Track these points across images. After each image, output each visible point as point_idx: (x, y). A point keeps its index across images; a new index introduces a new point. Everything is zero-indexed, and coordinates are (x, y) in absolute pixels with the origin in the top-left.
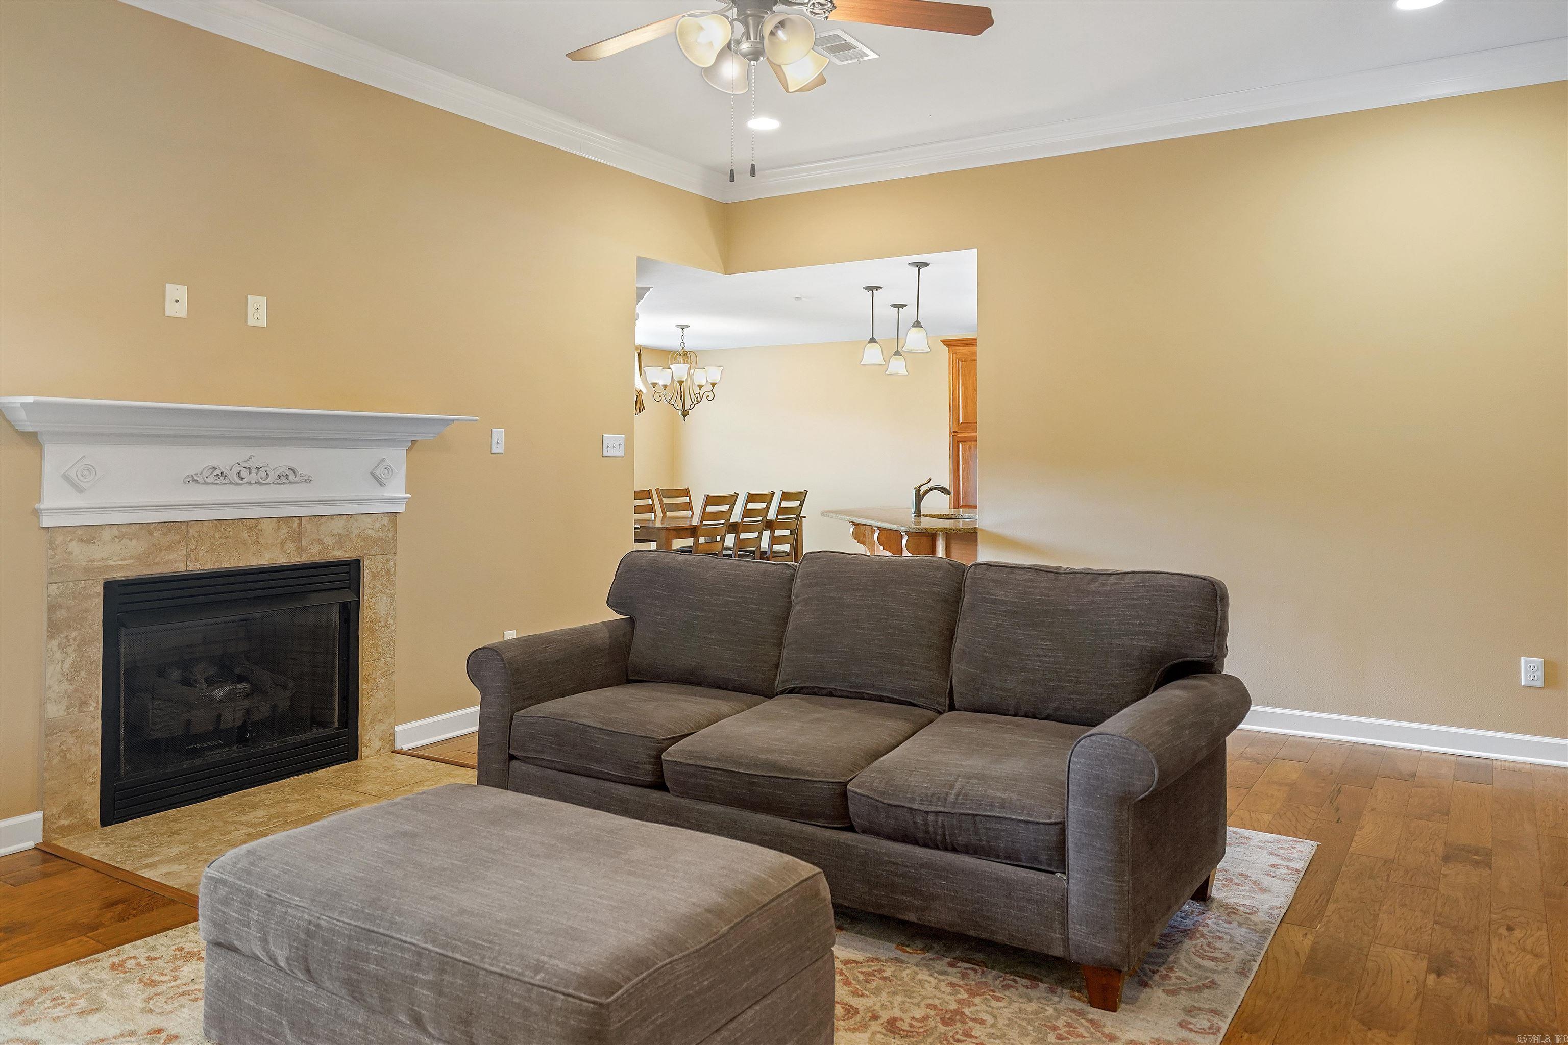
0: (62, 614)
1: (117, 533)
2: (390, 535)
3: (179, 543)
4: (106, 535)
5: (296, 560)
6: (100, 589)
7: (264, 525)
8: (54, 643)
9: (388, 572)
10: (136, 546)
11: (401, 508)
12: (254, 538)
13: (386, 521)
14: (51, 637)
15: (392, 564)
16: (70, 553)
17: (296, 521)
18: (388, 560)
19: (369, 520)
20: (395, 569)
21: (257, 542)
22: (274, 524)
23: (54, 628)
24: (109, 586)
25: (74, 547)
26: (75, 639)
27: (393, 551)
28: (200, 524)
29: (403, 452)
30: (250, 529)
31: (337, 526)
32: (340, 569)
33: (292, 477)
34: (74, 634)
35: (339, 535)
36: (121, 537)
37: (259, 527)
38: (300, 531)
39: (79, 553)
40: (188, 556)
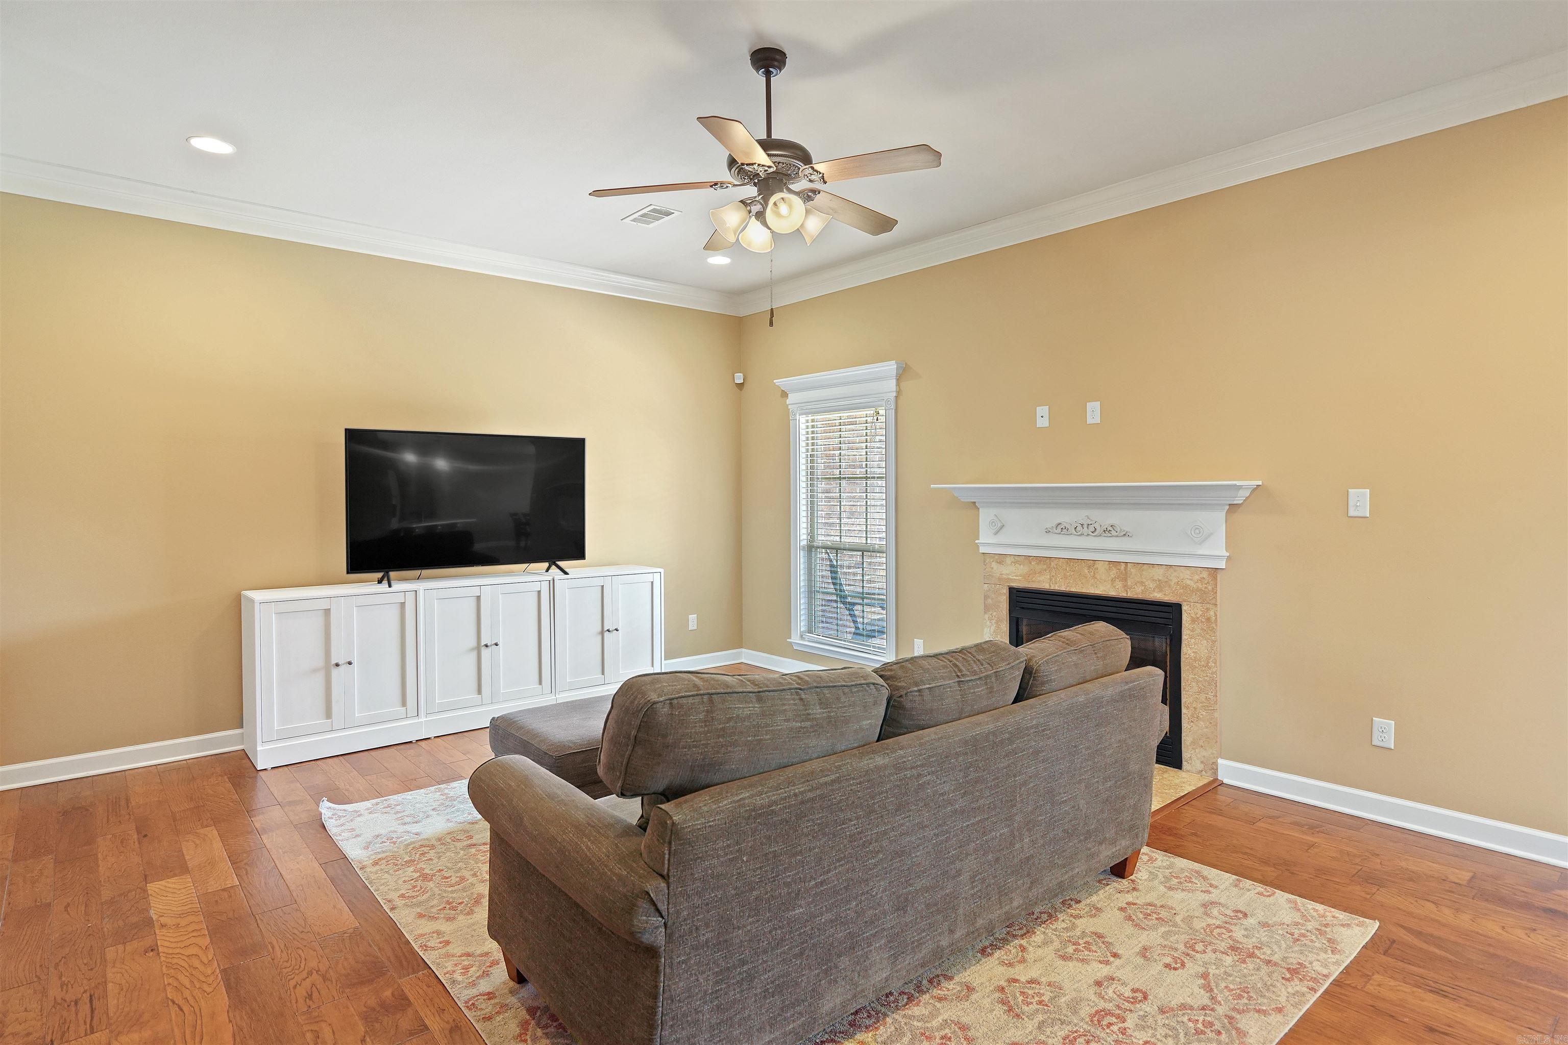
0: (989, 601)
1: (1013, 560)
2: (1210, 588)
3: (1046, 570)
4: (1009, 560)
5: (1123, 594)
6: (1006, 591)
7: (1099, 565)
8: (987, 616)
9: (1208, 620)
10: (1023, 569)
11: (1222, 565)
12: (1092, 574)
13: (1205, 574)
14: (985, 613)
15: (1212, 613)
16: (992, 568)
17: (1123, 566)
18: (1208, 609)
19: (1188, 572)
20: (1216, 618)
21: (1094, 577)
22: (1106, 565)
23: (987, 609)
24: (1011, 589)
25: (994, 565)
26: (995, 616)
27: (1213, 601)
28: (1057, 560)
29: (1222, 515)
30: (1089, 567)
31: (1158, 573)
32: (1166, 609)
33: (1114, 533)
34: (995, 614)
35: (1159, 580)
36: (1015, 563)
37: (1095, 567)
38: (1126, 573)
39: (998, 570)
40: (1051, 579)
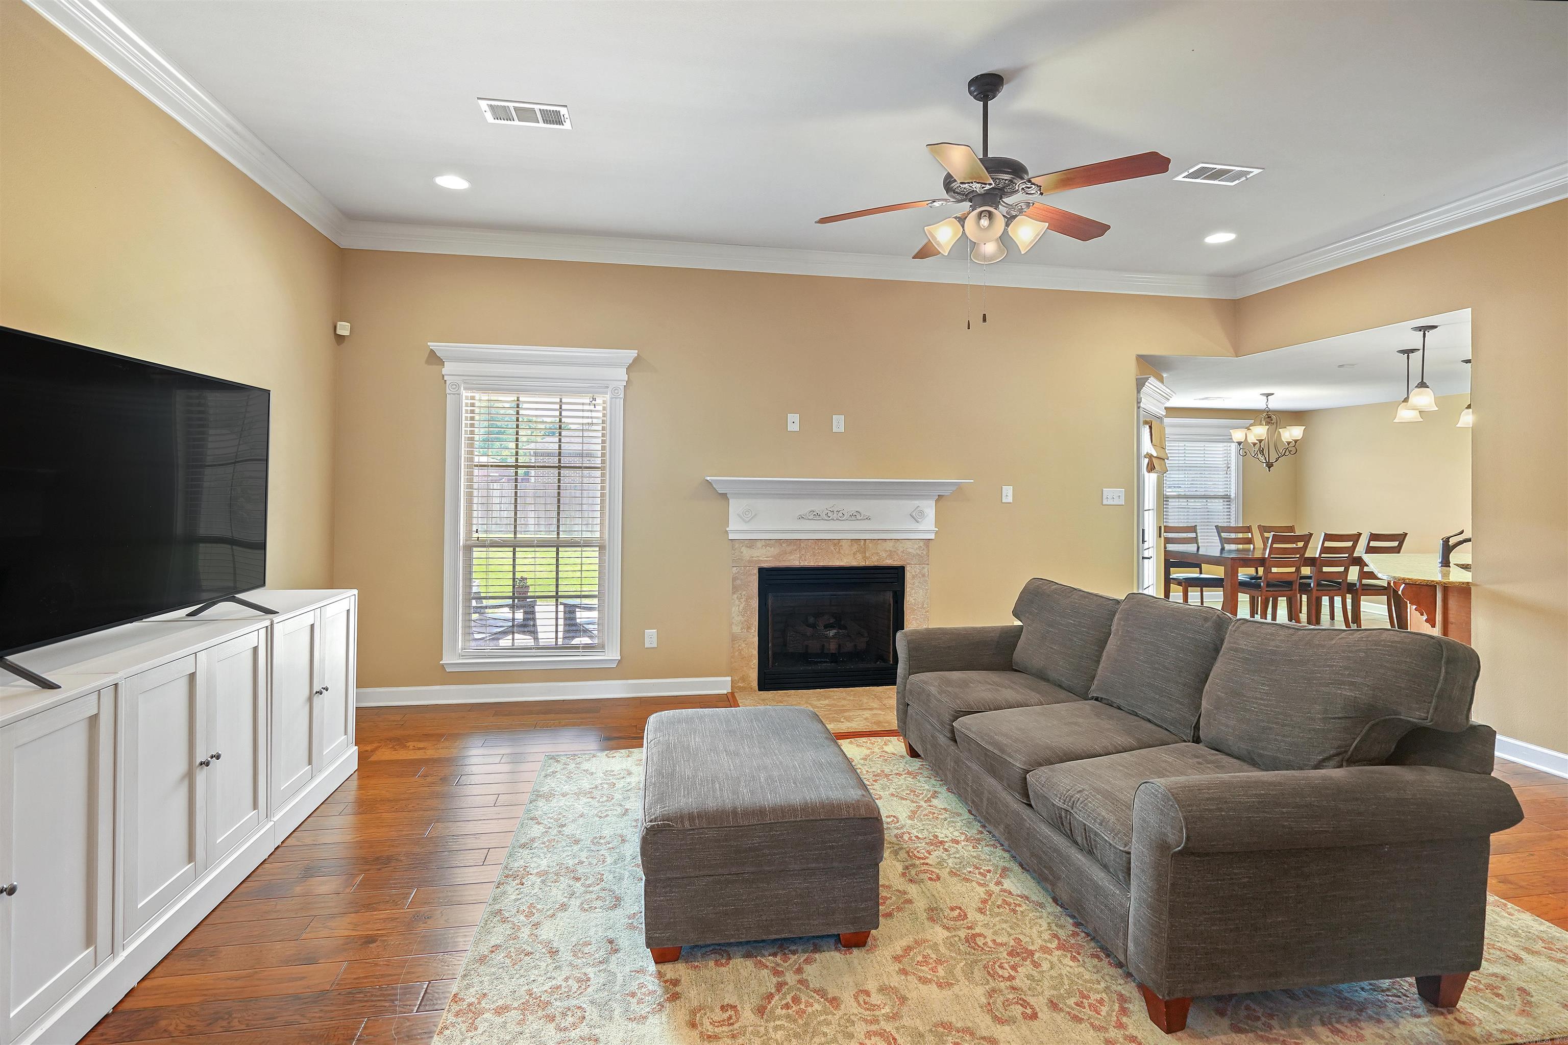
0: (738, 582)
1: (764, 544)
2: (925, 553)
3: (796, 550)
4: (759, 544)
5: (863, 564)
6: (756, 571)
7: (843, 543)
8: (735, 596)
9: (924, 576)
10: (773, 551)
11: (932, 536)
12: (837, 550)
13: (921, 544)
14: (734, 593)
15: (926, 570)
16: (742, 552)
17: (863, 541)
18: (923, 568)
19: (910, 543)
20: (929, 574)
21: (839, 552)
22: (849, 543)
23: (735, 589)
24: (761, 570)
25: (744, 549)
26: (744, 595)
27: (927, 563)
28: (807, 541)
29: (933, 503)
30: (835, 545)
31: (889, 546)
32: (892, 571)
33: (858, 517)
34: (744, 593)
35: (890, 551)
36: (766, 546)
37: (840, 544)
38: (865, 548)
39: (747, 553)
40: (800, 557)
